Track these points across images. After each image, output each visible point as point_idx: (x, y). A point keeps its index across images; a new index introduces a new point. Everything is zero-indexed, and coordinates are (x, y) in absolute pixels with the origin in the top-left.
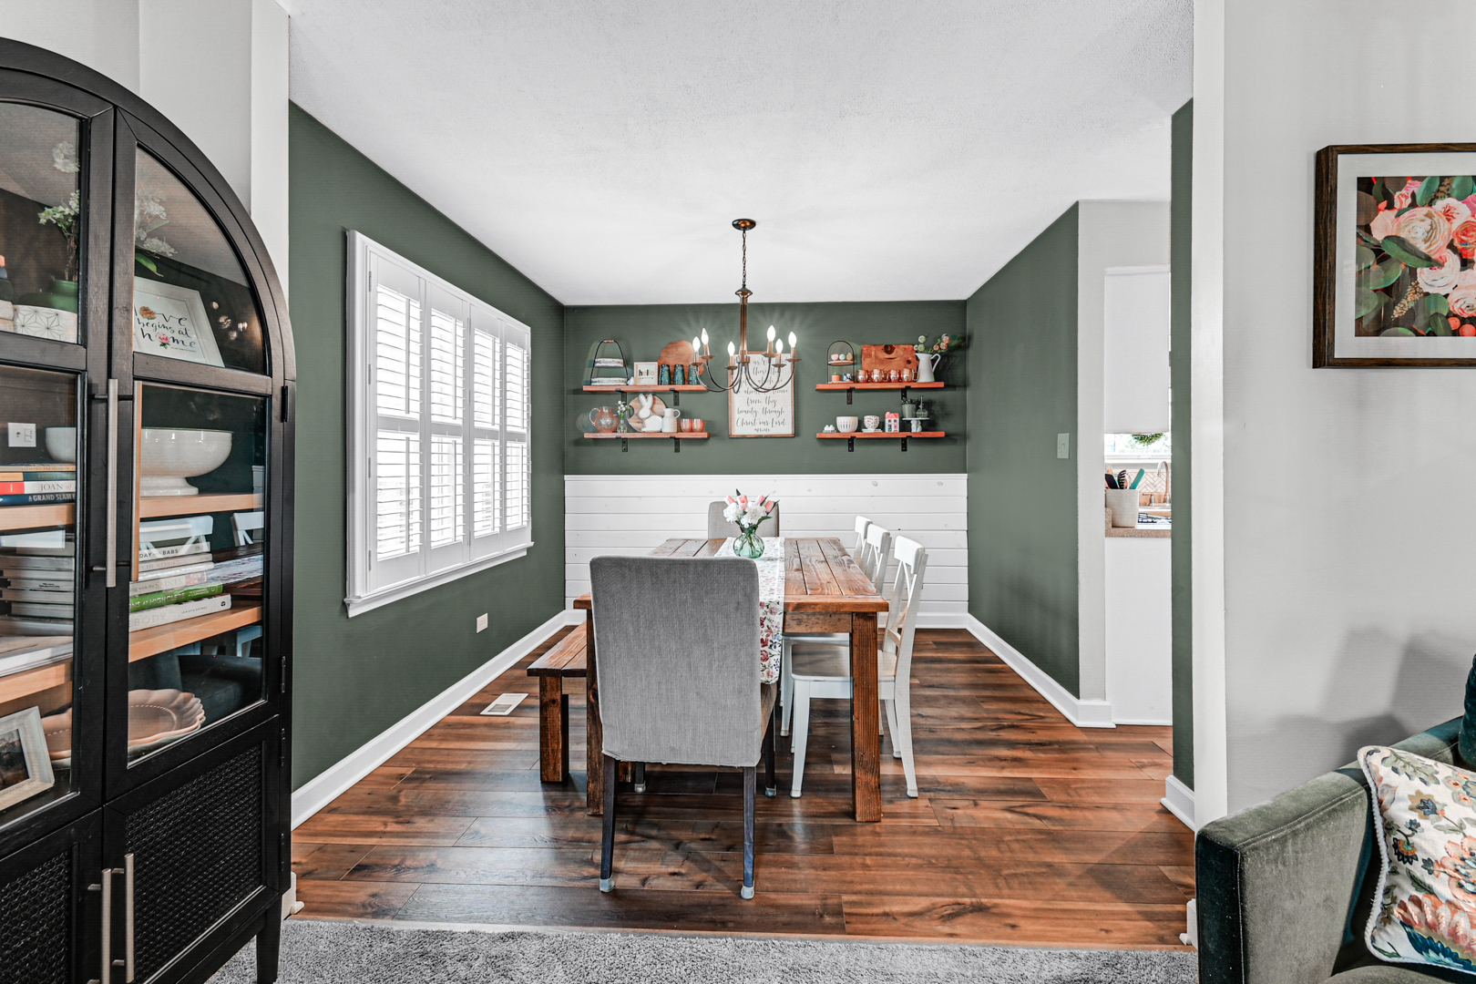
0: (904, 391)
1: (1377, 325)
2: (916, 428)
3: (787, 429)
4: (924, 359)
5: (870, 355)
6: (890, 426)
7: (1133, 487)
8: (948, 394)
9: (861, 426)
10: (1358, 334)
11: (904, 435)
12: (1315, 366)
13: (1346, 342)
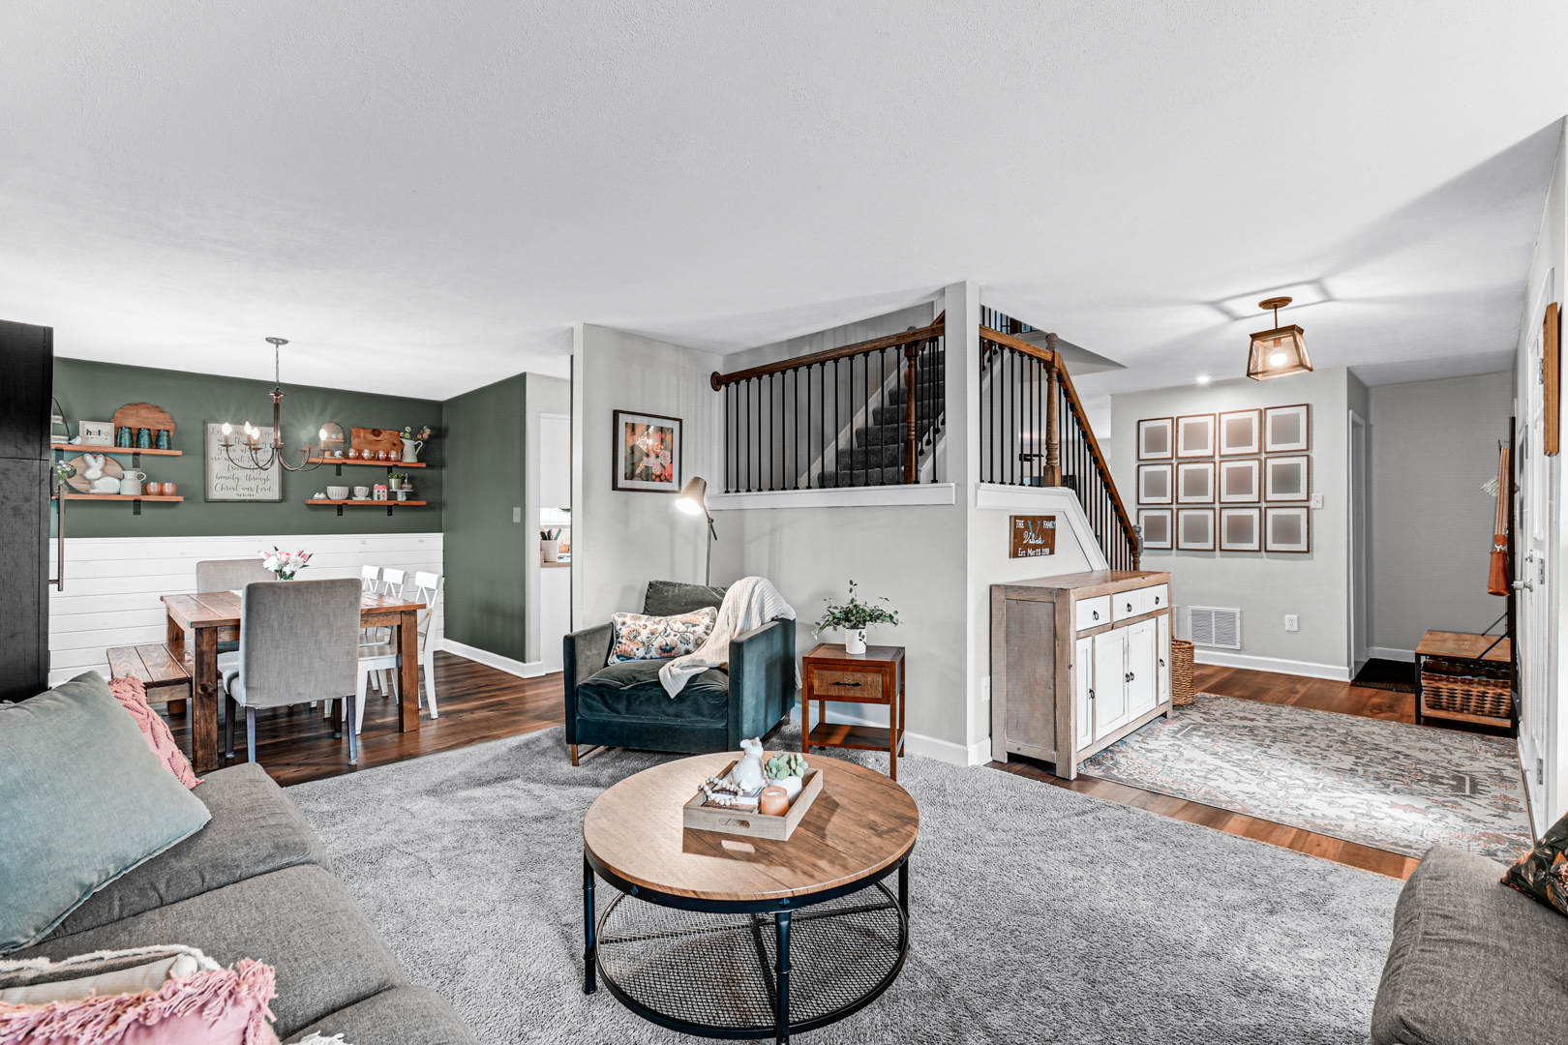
0: (390, 469)
1: (630, 476)
2: (401, 498)
3: (275, 495)
4: (409, 444)
5: (359, 437)
6: (379, 496)
7: (556, 539)
8: (429, 473)
9: (351, 494)
10: (626, 479)
11: (391, 503)
12: (613, 489)
13: (622, 482)
